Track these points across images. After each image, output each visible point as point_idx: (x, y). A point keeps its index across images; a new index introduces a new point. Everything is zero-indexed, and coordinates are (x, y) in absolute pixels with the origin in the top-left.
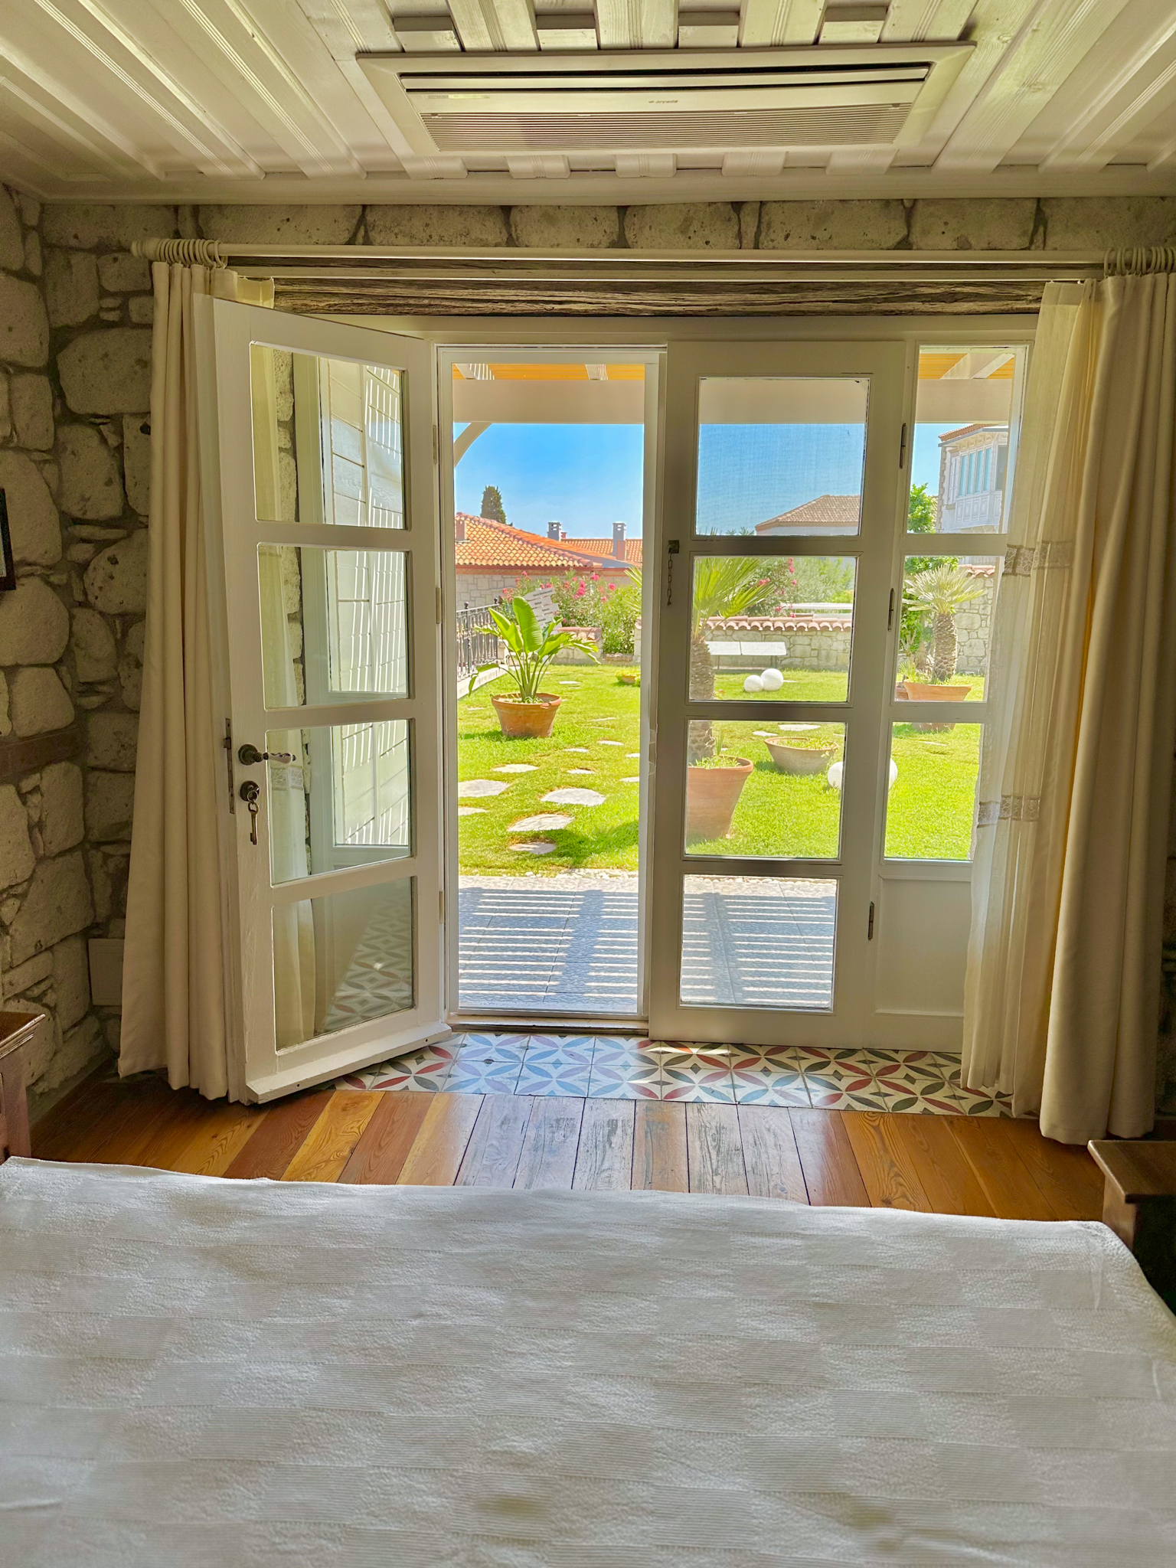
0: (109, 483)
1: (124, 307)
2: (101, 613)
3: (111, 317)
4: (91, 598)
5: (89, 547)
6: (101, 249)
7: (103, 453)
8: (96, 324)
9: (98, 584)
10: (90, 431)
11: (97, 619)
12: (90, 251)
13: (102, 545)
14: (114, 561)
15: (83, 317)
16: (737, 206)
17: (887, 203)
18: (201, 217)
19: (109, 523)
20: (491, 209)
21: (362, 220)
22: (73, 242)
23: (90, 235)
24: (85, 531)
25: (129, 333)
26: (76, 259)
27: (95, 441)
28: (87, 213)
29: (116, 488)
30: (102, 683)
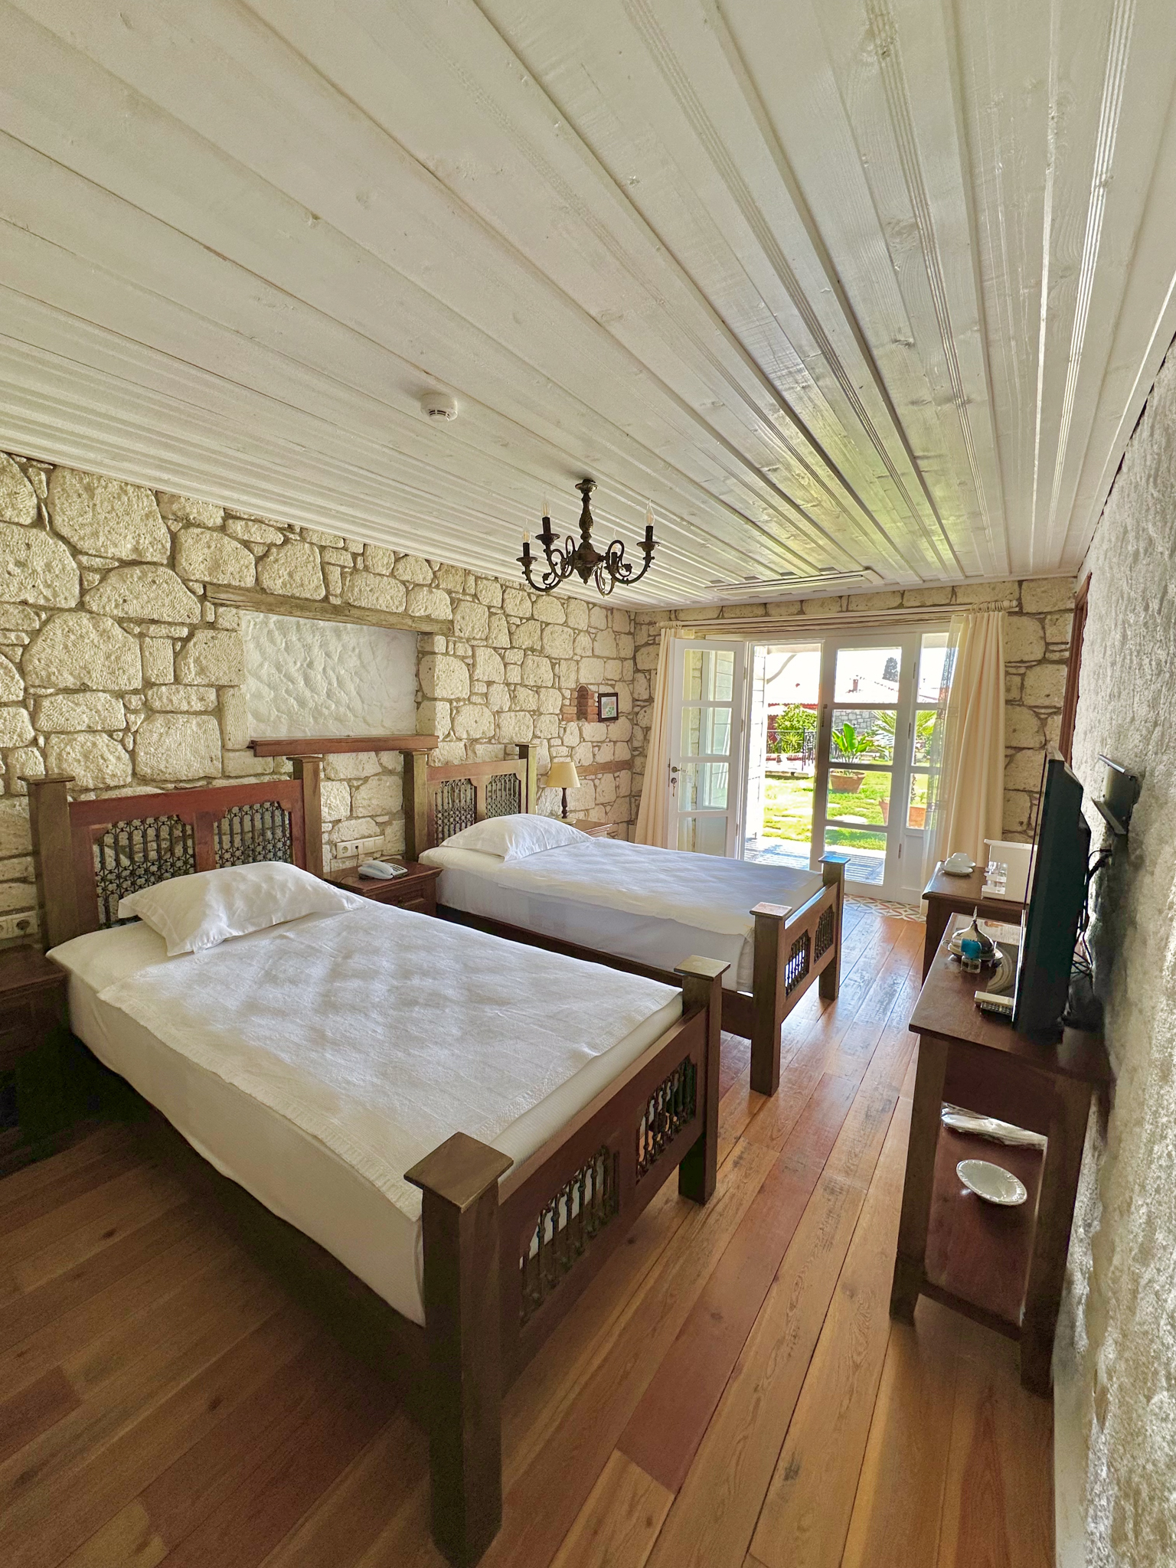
0: (645, 689)
1: (654, 640)
2: (640, 727)
3: (650, 643)
4: (638, 723)
5: (639, 708)
6: (649, 624)
7: (645, 681)
8: (646, 645)
9: (640, 718)
10: (642, 675)
12: (646, 625)
13: (642, 707)
14: (644, 712)
15: (642, 643)
16: (841, 597)
17: (893, 593)
19: (644, 701)
20: (761, 604)
21: (722, 610)
22: (643, 623)
23: (646, 621)
24: (639, 703)
25: (654, 647)
26: (643, 627)
28: (647, 614)
29: (648, 691)
30: (639, 747)
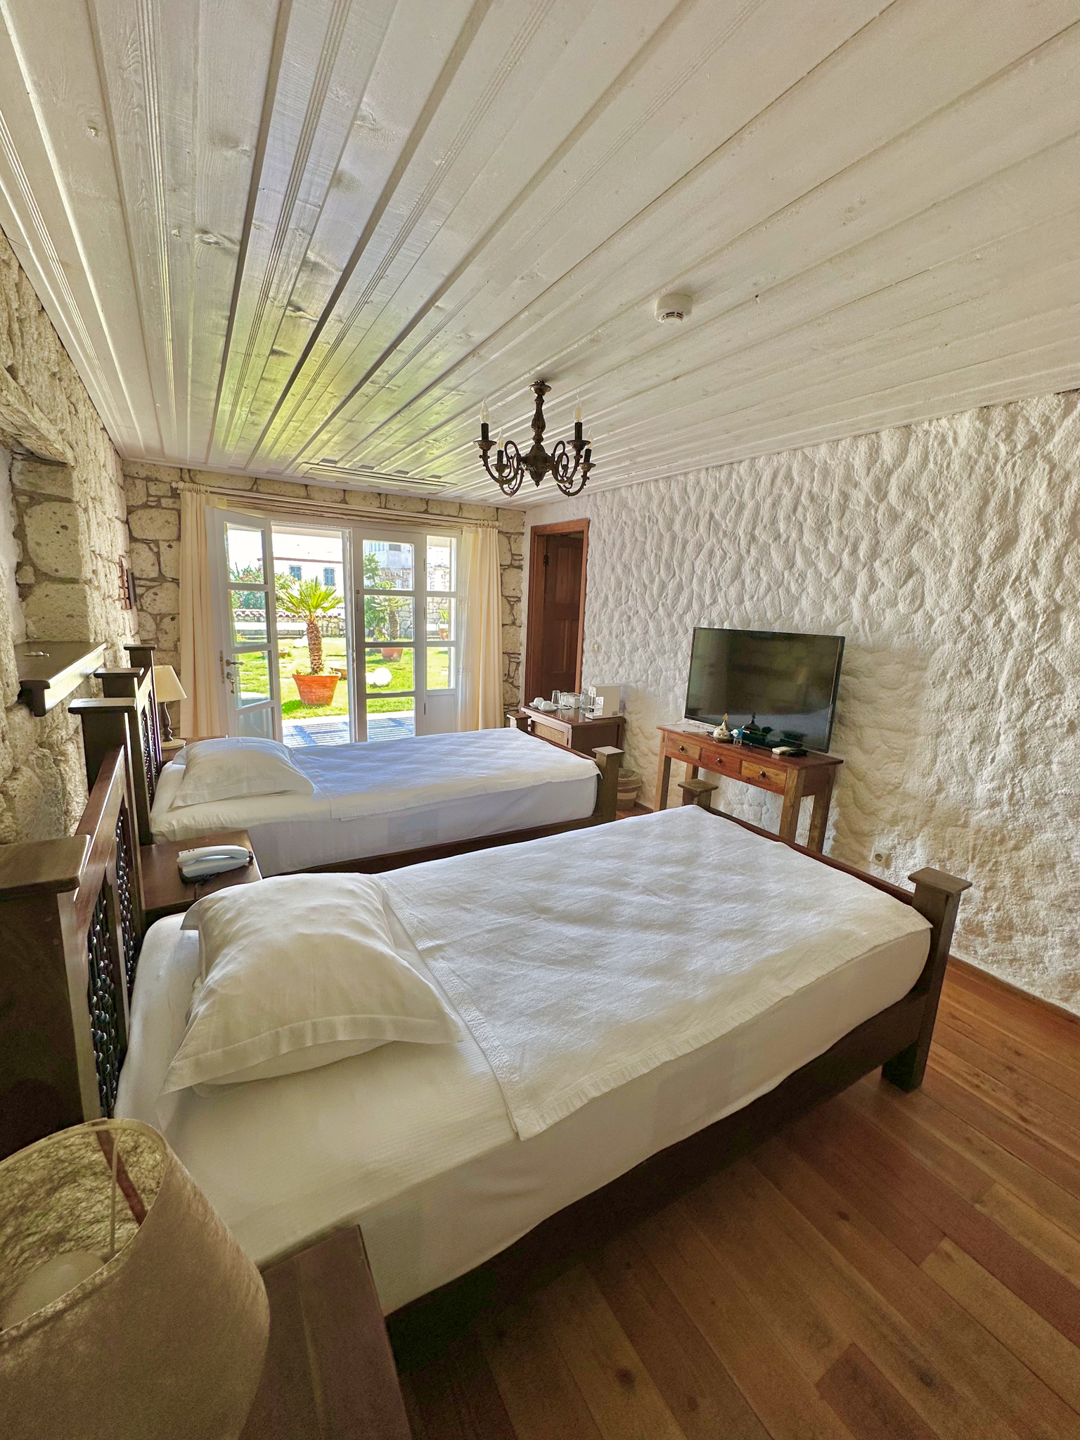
0: (153, 565)
1: (159, 501)
2: (150, 614)
3: (153, 504)
4: (145, 608)
5: (144, 588)
6: (148, 479)
7: (151, 554)
8: (146, 506)
9: (148, 602)
10: (145, 545)
11: (148, 616)
12: (143, 479)
13: (149, 588)
14: (156, 594)
15: (140, 503)
16: (379, 494)
17: (421, 499)
18: (192, 474)
19: (152, 580)
20: (302, 485)
21: (255, 483)
22: (136, 475)
23: (143, 473)
24: (142, 583)
25: (160, 510)
26: (137, 482)
27: (147, 549)
28: (142, 465)
29: (156, 568)
30: (151, 640)
